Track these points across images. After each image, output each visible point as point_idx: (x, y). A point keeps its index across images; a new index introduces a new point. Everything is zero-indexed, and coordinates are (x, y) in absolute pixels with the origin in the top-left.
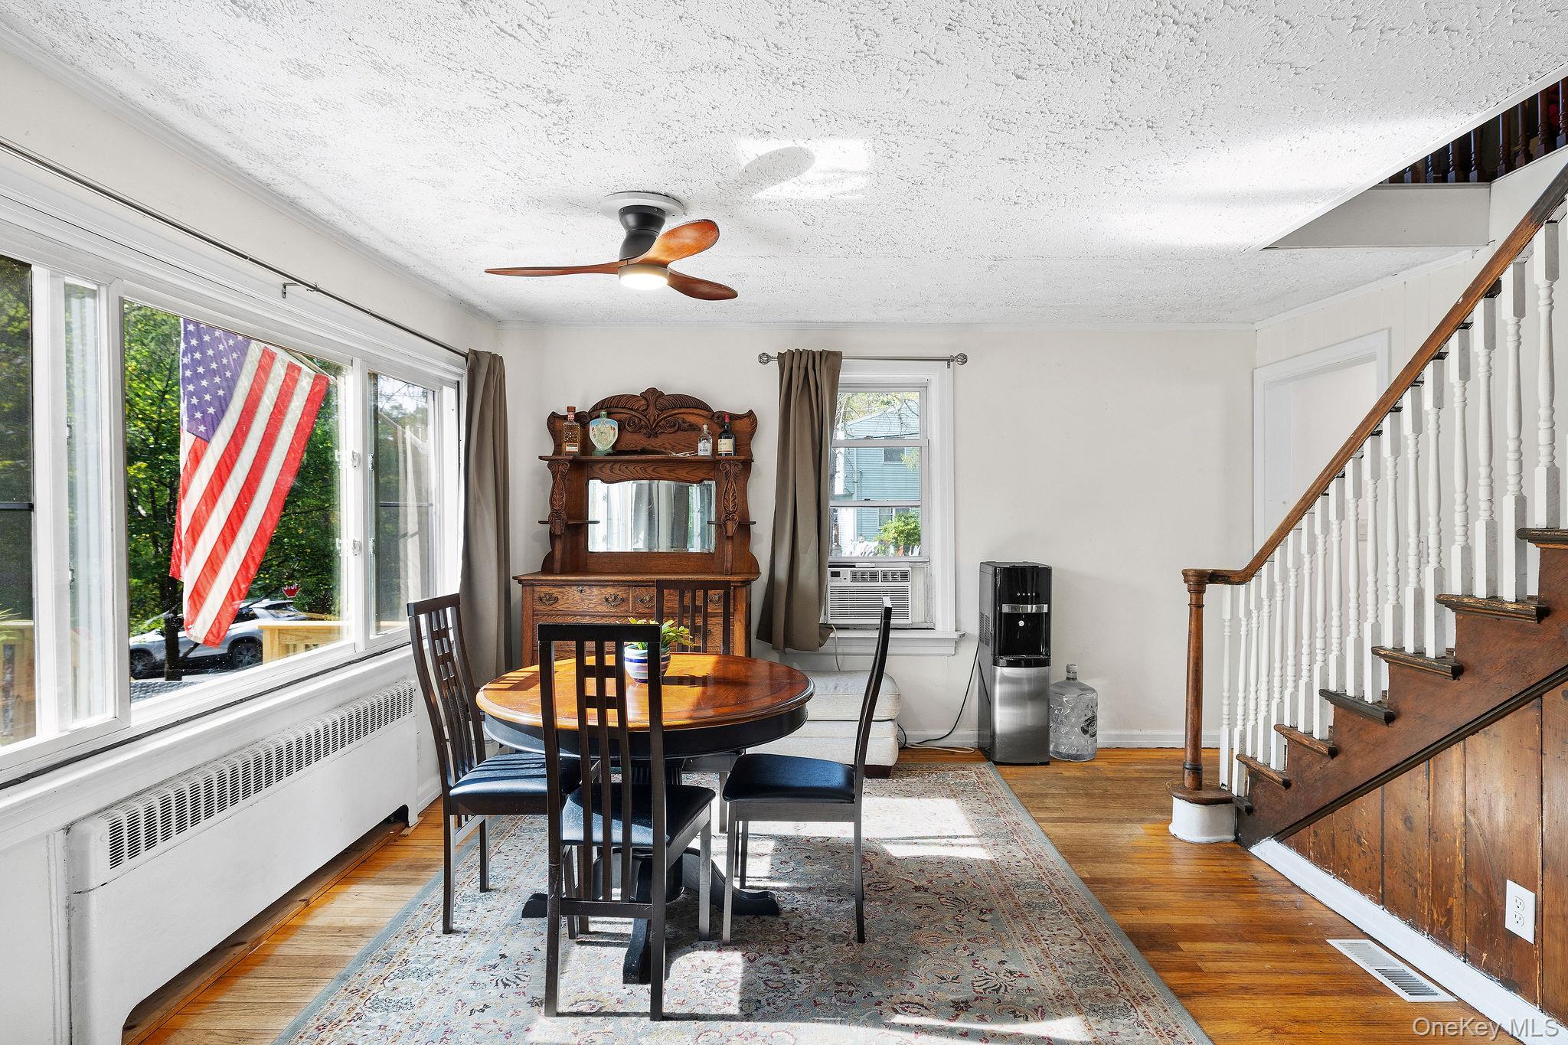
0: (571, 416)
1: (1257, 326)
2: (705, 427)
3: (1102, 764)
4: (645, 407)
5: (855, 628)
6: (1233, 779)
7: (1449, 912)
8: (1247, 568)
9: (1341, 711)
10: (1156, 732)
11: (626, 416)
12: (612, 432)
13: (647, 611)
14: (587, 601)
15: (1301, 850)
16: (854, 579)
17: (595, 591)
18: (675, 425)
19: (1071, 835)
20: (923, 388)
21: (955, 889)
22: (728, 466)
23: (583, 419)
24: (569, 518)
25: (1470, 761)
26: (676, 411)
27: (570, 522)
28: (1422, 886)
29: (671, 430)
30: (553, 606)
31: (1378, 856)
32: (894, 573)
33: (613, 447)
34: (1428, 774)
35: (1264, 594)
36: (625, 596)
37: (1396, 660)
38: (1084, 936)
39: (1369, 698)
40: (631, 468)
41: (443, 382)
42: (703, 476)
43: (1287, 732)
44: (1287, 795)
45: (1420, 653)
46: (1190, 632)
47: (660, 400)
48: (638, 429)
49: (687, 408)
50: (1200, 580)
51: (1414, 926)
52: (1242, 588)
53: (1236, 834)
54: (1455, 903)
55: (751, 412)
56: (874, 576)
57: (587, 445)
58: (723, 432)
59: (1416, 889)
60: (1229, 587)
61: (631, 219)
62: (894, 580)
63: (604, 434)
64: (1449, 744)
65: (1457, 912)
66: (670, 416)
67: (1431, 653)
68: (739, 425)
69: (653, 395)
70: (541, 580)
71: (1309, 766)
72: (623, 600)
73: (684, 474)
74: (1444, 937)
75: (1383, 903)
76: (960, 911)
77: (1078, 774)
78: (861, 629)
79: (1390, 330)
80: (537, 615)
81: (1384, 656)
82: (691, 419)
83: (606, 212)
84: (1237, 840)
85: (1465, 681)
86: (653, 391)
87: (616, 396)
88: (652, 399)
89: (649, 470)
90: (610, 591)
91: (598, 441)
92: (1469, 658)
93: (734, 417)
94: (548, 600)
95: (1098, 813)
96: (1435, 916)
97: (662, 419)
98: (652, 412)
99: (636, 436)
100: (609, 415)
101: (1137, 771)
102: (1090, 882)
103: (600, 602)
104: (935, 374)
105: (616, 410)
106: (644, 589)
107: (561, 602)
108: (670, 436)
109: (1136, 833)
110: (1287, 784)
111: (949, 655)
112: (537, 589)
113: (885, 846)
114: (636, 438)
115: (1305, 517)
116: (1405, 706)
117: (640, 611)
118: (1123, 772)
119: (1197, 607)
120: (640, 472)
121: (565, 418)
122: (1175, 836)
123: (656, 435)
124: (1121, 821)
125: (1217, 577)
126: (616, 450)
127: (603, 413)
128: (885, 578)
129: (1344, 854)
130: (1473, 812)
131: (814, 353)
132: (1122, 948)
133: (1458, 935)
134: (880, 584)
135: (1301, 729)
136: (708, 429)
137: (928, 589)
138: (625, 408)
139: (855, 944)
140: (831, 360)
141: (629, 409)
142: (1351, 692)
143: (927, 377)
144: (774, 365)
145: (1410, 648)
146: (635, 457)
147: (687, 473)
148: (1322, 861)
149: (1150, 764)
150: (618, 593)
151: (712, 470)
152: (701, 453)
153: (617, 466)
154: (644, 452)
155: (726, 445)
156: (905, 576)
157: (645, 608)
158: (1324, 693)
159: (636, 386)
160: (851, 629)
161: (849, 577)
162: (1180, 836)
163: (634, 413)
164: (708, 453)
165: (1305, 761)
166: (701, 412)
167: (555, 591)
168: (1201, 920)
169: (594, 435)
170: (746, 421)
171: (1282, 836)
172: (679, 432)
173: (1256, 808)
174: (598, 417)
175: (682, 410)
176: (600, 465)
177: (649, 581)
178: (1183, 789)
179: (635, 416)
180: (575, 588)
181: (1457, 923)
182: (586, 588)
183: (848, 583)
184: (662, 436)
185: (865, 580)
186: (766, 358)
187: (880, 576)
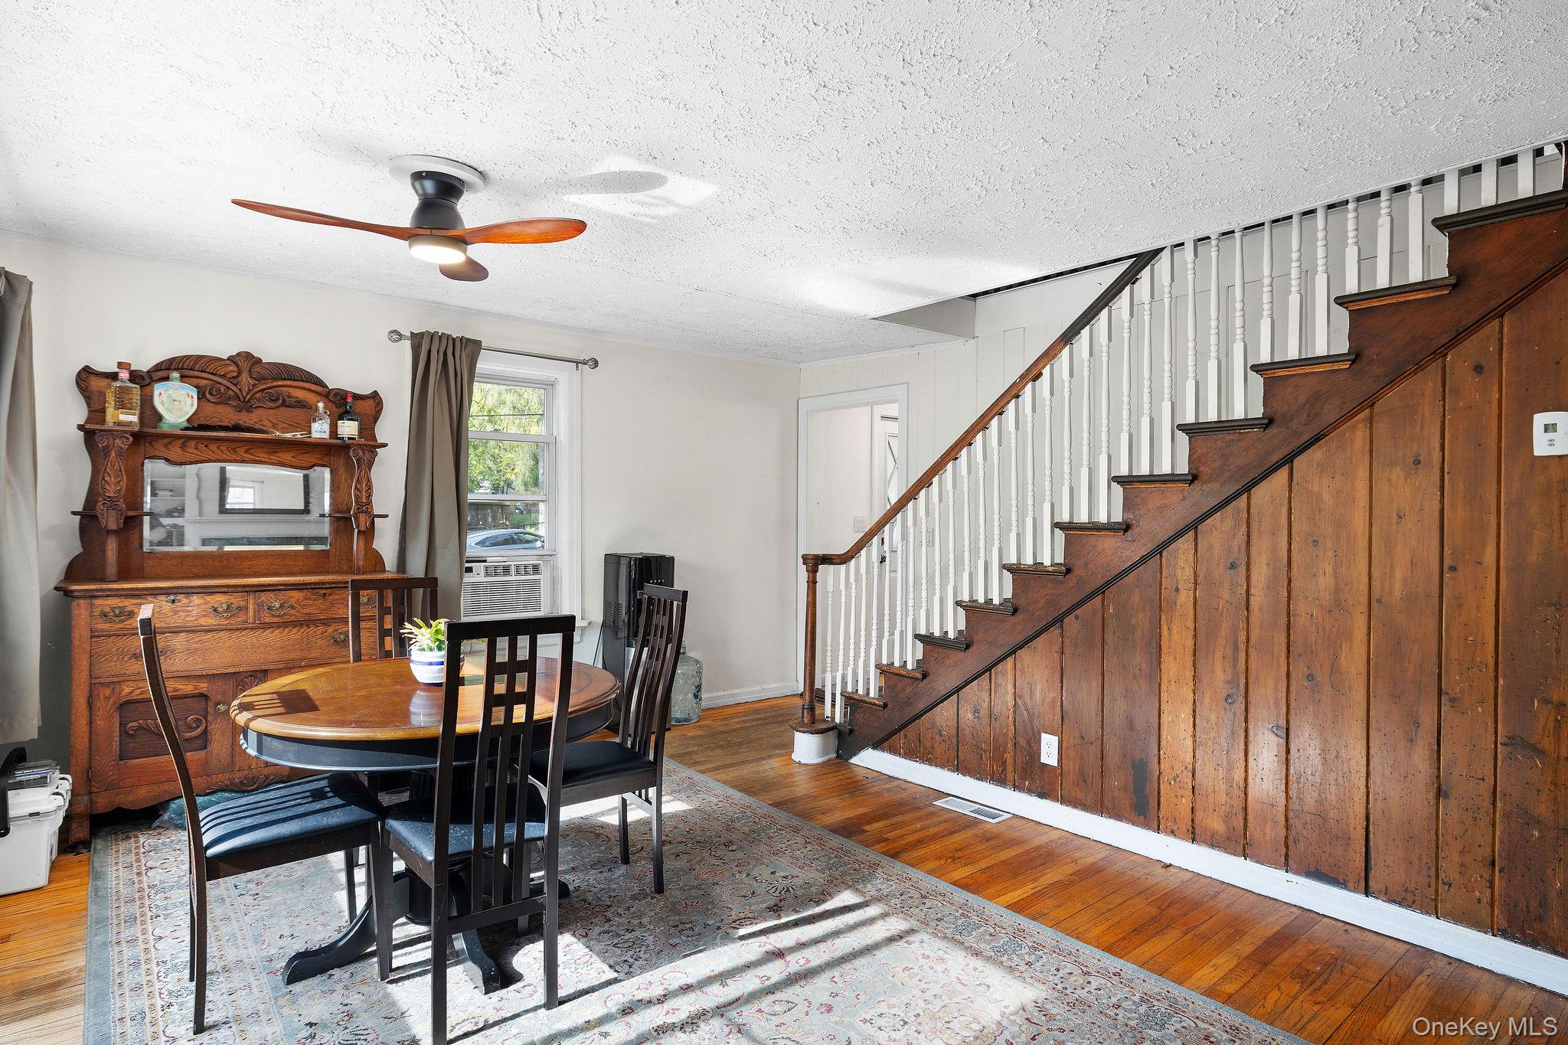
0: (124, 375)
1: (801, 366)
2: (321, 405)
3: (708, 722)
4: (235, 374)
6: (834, 711)
7: (1004, 763)
8: (848, 552)
9: (929, 647)
10: (736, 691)
11: (206, 382)
12: (189, 400)
13: (276, 620)
14: (181, 614)
15: (894, 751)
16: (487, 574)
17: (196, 600)
18: (277, 400)
19: (733, 777)
20: (549, 386)
21: (689, 836)
22: (361, 452)
23: (145, 380)
24: (128, 509)
25: (1019, 665)
26: (280, 383)
27: (128, 513)
28: (985, 752)
29: (273, 405)
30: (126, 623)
31: (954, 741)
32: (526, 567)
33: (189, 420)
34: (990, 680)
35: (863, 570)
36: (243, 604)
37: (972, 609)
38: (808, 840)
39: (951, 635)
40: (214, 447)
42: (316, 462)
43: (885, 671)
44: (886, 713)
45: (989, 601)
46: (807, 602)
47: (257, 369)
48: (223, 401)
49: (295, 380)
50: (815, 562)
51: (981, 779)
52: (843, 567)
53: (837, 752)
54: (1008, 756)
55: (375, 394)
56: (506, 570)
57: (150, 414)
58: (344, 413)
59: (982, 756)
60: (832, 567)
61: (429, 186)
62: (526, 573)
63: (176, 403)
64: (1005, 658)
65: (1010, 761)
66: (271, 388)
67: (996, 601)
68: (360, 406)
69: (247, 361)
70: (106, 590)
71: (903, 689)
72: (240, 609)
73: (290, 458)
74: (1000, 780)
75: (958, 771)
76: (710, 849)
77: (699, 733)
79: (908, 383)
81: (961, 606)
82: (300, 394)
83: (395, 171)
84: (838, 757)
85: (1019, 616)
86: (248, 356)
87: (192, 356)
88: (245, 366)
89: (241, 452)
90: (220, 600)
91: (167, 409)
92: (1022, 603)
93: (357, 397)
94: (118, 616)
95: (736, 759)
96: (995, 768)
97: (260, 391)
98: (245, 379)
99: (221, 408)
100: (183, 378)
101: (738, 723)
102: (776, 805)
103: (204, 613)
104: (563, 375)
105: (191, 373)
106: (271, 595)
108: (271, 412)
109: (772, 766)
110: (885, 705)
112: (100, 601)
113: (600, 819)
114: (221, 410)
115: (899, 515)
116: (976, 638)
117: (267, 620)
118: (728, 725)
119: (812, 583)
120: (228, 453)
121: (114, 376)
122: (799, 763)
123: (252, 409)
124: (757, 760)
125: (827, 560)
126: (196, 424)
127: (175, 375)
128: (517, 572)
129: (928, 745)
130: (1020, 697)
131: (454, 340)
132: (836, 841)
133: (1010, 775)
134: (513, 578)
135: (897, 664)
136: (325, 408)
137: (555, 582)
138: (204, 372)
139: (658, 896)
140: (472, 348)
141: (212, 374)
142: (937, 633)
143: (555, 376)
144: (406, 346)
145: (981, 600)
146: (222, 434)
147: (294, 457)
148: (910, 754)
149: (741, 717)
150: (232, 601)
151: (326, 455)
152: (315, 435)
153: (193, 443)
154: (237, 428)
155: (348, 429)
156: (536, 569)
157: (274, 616)
158: (917, 636)
159: (221, 345)
161: (482, 573)
162: (803, 761)
163: (219, 378)
164: (326, 436)
165: (900, 685)
166: (314, 387)
167: (127, 603)
168: (862, 810)
169: (162, 403)
170: (370, 402)
171: (877, 746)
172: (284, 408)
173: (856, 728)
174: (167, 379)
175: (289, 383)
176: (165, 441)
177: (280, 585)
178: (803, 724)
179: (219, 383)
180: (163, 598)
181: (1010, 768)
182: (180, 597)
183: (482, 578)
184: (260, 411)
185: (496, 574)
186: (396, 335)
187: (513, 570)
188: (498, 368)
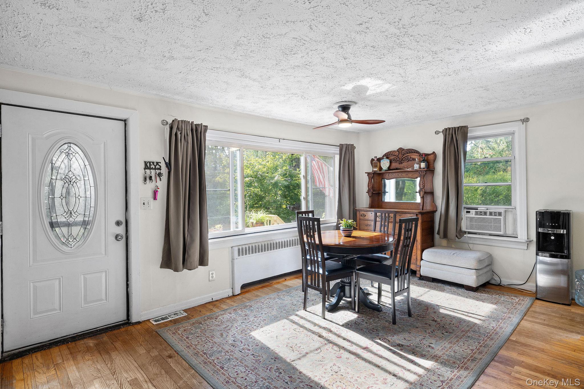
0: (376, 159)
4: (398, 154)
5: (479, 234)
11: (392, 158)
12: (388, 163)
16: (477, 214)
18: (408, 159)
20: (512, 134)
21: (447, 324)
22: (421, 173)
23: (379, 160)
26: (408, 154)
27: (374, 192)
29: (407, 161)
32: (495, 213)
40: (394, 174)
41: (335, 154)
42: (417, 176)
47: (403, 152)
48: (396, 161)
49: (412, 153)
55: (434, 152)
56: (485, 213)
57: (380, 168)
58: (423, 160)
62: (495, 215)
63: (385, 164)
66: (406, 156)
68: (429, 157)
69: (400, 150)
70: (368, 210)
76: (439, 329)
78: (482, 235)
80: (361, 220)
82: (413, 157)
86: (401, 148)
87: (389, 152)
89: (400, 175)
93: (428, 155)
94: (363, 215)
97: (404, 157)
98: (401, 155)
99: (395, 164)
100: (387, 158)
104: (517, 127)
105: (389, 156)
107: (366, 216)
108: (406, 163)
111: (524, 250)
112: (361, 212)
120: (397, 176)
121: (374, 160)
123: (402, 163)
126: (389, 169)
127: (385, 157)
128: (491, 214)
131: (455, 128)
134: (488, 216)
136: (418, 160)
137: (515, 221)
140: (463, 129)
141: (393, 155)
143: (514, 130)
144: (441, 134)
146: (394, 171)
147: (412, 175)
152: (415, 168)
153: (390, 174)
154: (398, 169)
155: (423, 165)
156: (501, 214)
159: (394, 147)
160: (478, 234)
161: (474, 213)
163: (394, 156)
164: (418, 168)
166: (416, 154)
167: (365, 213)
169: (382, 165)
170: (432, 156)
172: (409, 162)
174: (384, 159)
175: (410, 154)
176: (385, 174)
180: (370, 212)
182: (373, 212)
183: (474, 216)
184: (404, 163)
185: (481, 215)
186: (437, 133)
187: (488, 213)
188: (482, 133)
